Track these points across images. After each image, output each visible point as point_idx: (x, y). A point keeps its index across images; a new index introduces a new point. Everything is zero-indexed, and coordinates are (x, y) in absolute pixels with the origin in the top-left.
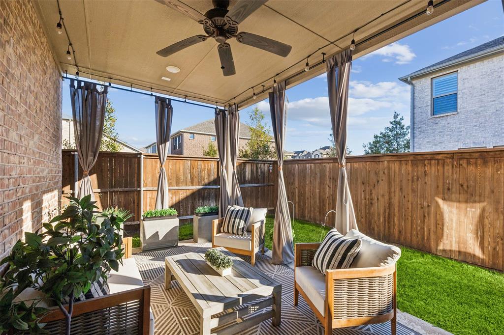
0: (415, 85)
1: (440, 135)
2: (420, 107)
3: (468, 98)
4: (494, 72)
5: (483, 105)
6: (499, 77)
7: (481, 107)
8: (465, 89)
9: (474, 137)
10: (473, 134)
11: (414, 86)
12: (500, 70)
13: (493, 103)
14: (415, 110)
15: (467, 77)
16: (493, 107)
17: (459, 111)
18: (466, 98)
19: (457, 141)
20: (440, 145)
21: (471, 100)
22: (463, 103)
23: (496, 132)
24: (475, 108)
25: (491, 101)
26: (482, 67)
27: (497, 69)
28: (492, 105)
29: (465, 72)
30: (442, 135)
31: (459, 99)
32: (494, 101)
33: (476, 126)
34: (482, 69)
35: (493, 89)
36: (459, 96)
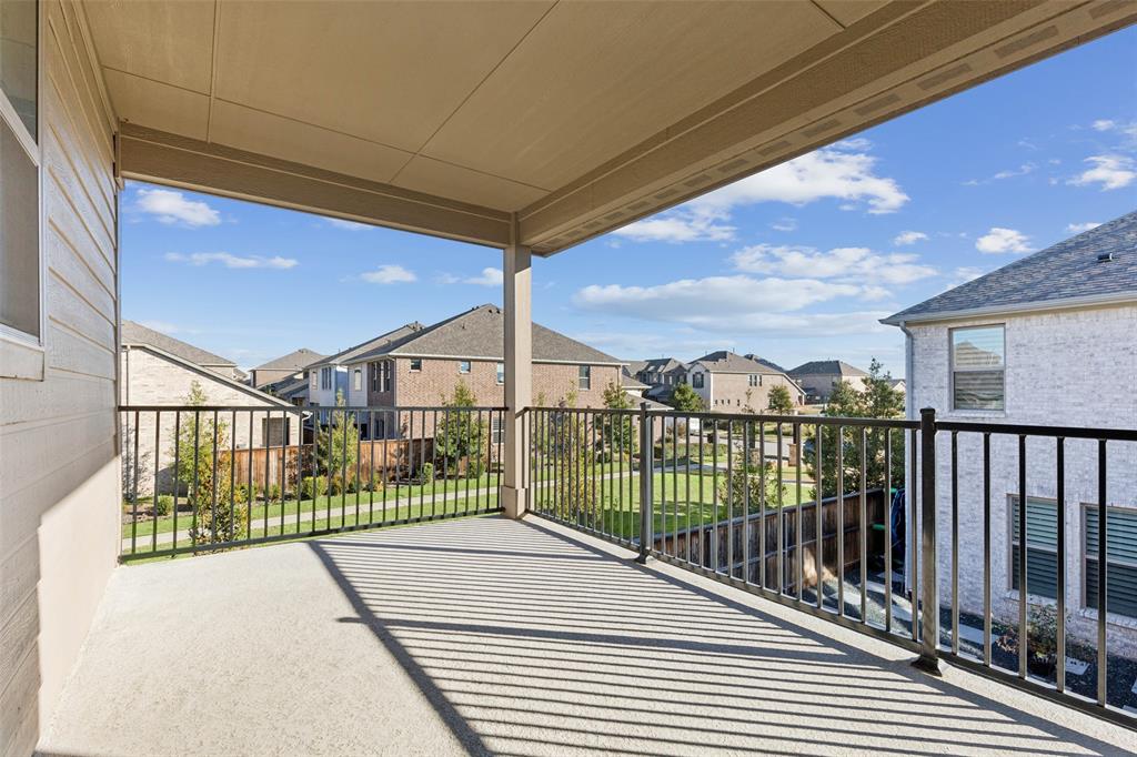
0: (915, 337)
1: (969, 457)
2: (925, 388)
3: (1027, 388)
4: (1080, 342)
5: (1058, 409)
6: (1092, 355)
7: (1053, 413)
8: (1020, 366)
9: (1039, 476)
10: (1038, 468)
11: (913, 339)
12: (1092, 340)
13: (1079, 408)
14: (915, 391)
15: (1025, 341)
16: (1080, 417)
17: (1008, 412)
18: (1023, 388)
19: (1005, 477)
20: (968, 477)
21: (1033, 393)
22: (1016, 396)
23: (1087, 472)
24: (1041, 412)
25: (1074, 404)
26: (1055, 327)
27: (1086, 337)
28: (1078, 413)
29: (1019, 329)
30: (972, 458)
31: (1007, 387)
32: (1081, 404)
33: (1043, 451)
34: (1056, 331)
35: (1079, 379)
36: (1008, 379)
